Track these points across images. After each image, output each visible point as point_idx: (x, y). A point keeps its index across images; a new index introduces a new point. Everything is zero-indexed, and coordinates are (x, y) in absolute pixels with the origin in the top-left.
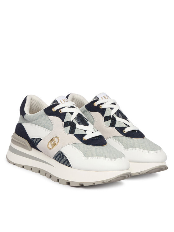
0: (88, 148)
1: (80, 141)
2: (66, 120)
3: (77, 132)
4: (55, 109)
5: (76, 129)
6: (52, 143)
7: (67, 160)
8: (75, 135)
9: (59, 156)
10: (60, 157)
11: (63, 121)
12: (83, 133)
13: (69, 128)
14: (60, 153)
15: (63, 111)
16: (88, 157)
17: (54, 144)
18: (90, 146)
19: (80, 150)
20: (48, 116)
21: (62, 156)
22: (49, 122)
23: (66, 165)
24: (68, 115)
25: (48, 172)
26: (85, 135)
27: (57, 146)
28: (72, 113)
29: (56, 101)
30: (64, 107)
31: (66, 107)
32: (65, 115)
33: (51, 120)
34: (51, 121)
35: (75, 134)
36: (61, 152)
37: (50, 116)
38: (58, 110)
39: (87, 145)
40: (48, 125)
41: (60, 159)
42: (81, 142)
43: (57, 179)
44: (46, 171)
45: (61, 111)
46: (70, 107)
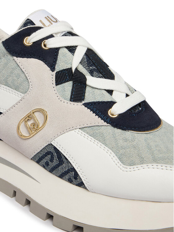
0: (126, 140)
1: (102, 119)
2: (60, 66)
3: (90, 97)
4: (29, 41)
5: (88, 89)
6: (29, 123)
7: (73, 169)
8: (87, 105)
9: (49, 156)
10: (52, 160)
11: (53, 69)
12: (107, 98)
13: (68, 86)
14: (52, 150)
15: (51, 44)
16: (132, 164)
17: (35, 128)
18: (130, 134)
19: (106, 145)
20: (15, 58)
21: (58, 158)
22: (17, 71)
23: (70, 181)
24: (63, 54)
25: (19, 190)
26: (112, 103)
27: (41, 133)
28: (72, 49)
29: (29, 22)
30: (51, 36)
31: (56, 34)
32: (57, 55)
33: (22, 67)
34: (24, 70)
35: (86, 101)
36: (55, 148)
37: (19, 58)
38: (38, 44)
39: (123, 129)
40: (15, 78)
41: (52, 165)
42: (105, 124)
43: (46, 214)
44: (16, 188)
45: (45, 46)
46: (65, 35)
